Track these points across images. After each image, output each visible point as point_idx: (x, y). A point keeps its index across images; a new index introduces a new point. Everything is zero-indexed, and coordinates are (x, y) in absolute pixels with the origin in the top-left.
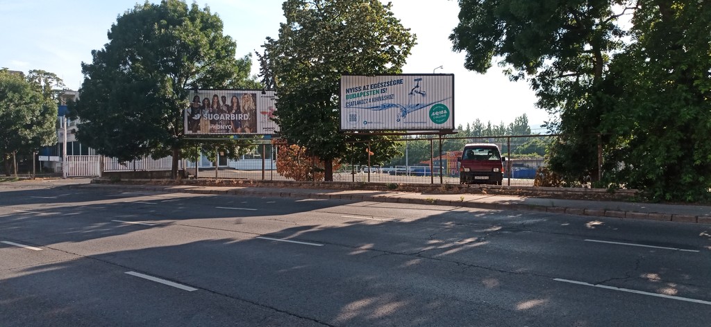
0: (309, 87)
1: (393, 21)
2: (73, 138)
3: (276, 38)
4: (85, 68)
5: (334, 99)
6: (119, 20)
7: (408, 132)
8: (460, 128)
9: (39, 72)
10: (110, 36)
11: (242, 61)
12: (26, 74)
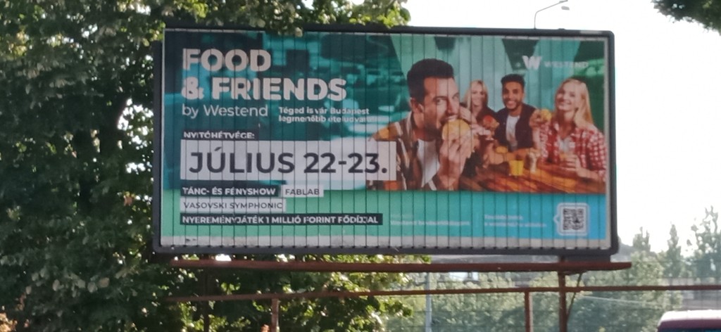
0: (32, 74)
5: (136, 121)
7: (433, 258)
8: (641, 243)
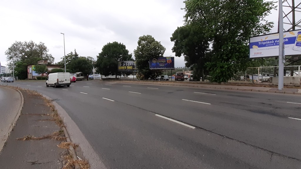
1: (161, 46)
2: (95, 71)
3: (136, 50)
4: (97, 57)
6: (104, 46)
9: (89, 57)
10: (102, 50)
11: (130, 55)
12: (86, 57)
